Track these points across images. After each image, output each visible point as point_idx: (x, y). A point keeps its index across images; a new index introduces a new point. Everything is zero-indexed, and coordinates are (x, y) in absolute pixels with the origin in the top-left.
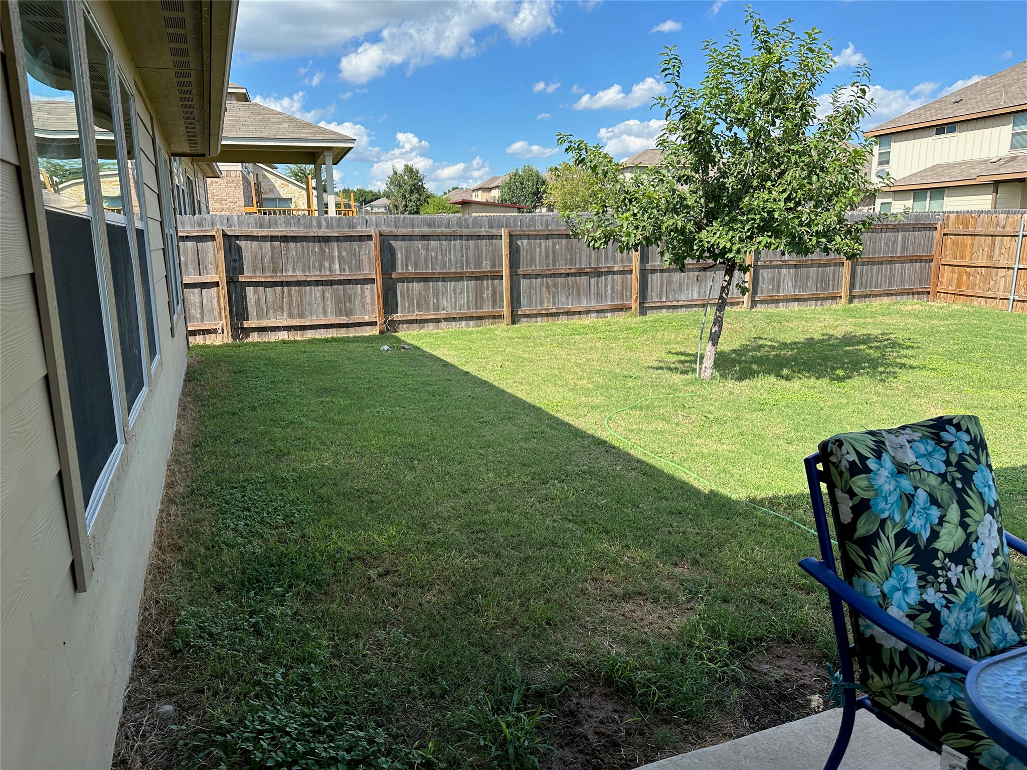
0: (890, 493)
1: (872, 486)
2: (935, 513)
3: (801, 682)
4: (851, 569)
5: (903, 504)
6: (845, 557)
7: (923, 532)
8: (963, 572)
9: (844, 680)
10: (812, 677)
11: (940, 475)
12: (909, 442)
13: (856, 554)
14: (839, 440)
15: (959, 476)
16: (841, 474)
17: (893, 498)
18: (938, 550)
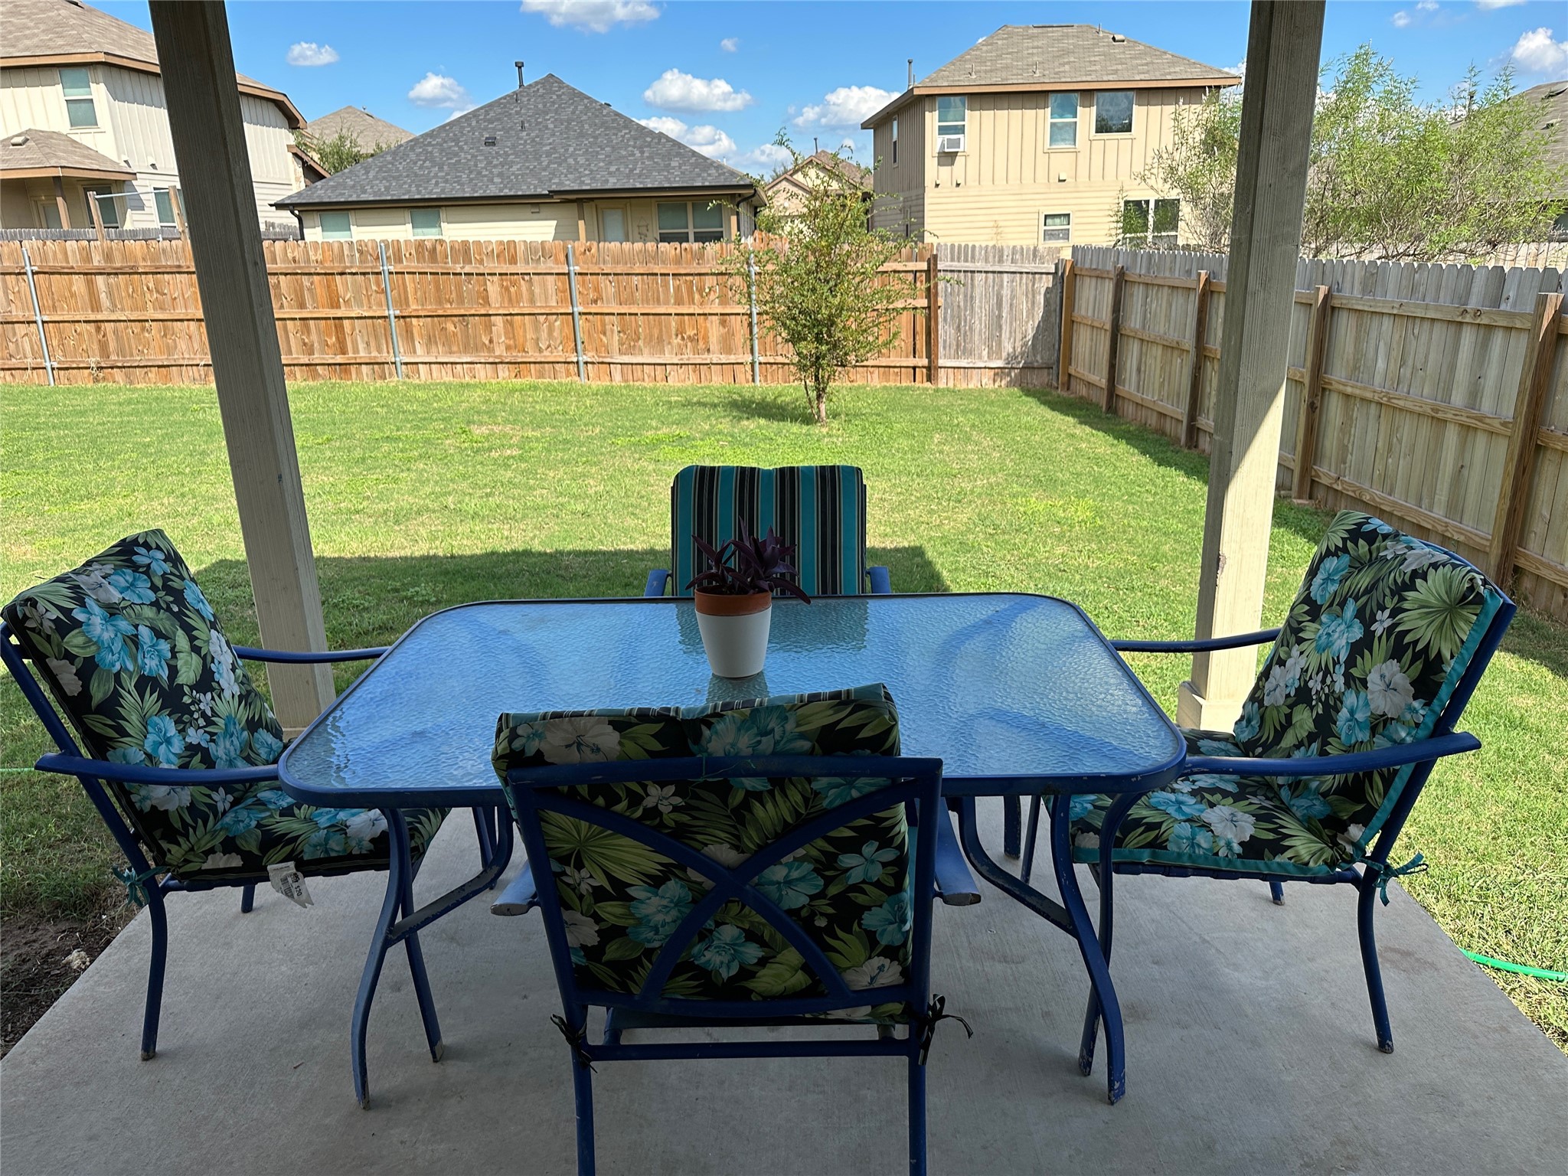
0: (113, 640)
1: (90, 640)
2: (164, 646)
3: (44, 952)
4: (100, 745)
5: (130, 649)
6: (88, 735)
7: (161, 672)
8: (213, 699)
9: (138, 873)
10: (56, 938)
11: (152, 604)
12: (104, 578)
13: (99, 724)
14: (29, 599)
15: (171, 599)
16: (48, 638)
17: (118, 645)
18: (182, 686)
